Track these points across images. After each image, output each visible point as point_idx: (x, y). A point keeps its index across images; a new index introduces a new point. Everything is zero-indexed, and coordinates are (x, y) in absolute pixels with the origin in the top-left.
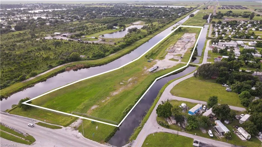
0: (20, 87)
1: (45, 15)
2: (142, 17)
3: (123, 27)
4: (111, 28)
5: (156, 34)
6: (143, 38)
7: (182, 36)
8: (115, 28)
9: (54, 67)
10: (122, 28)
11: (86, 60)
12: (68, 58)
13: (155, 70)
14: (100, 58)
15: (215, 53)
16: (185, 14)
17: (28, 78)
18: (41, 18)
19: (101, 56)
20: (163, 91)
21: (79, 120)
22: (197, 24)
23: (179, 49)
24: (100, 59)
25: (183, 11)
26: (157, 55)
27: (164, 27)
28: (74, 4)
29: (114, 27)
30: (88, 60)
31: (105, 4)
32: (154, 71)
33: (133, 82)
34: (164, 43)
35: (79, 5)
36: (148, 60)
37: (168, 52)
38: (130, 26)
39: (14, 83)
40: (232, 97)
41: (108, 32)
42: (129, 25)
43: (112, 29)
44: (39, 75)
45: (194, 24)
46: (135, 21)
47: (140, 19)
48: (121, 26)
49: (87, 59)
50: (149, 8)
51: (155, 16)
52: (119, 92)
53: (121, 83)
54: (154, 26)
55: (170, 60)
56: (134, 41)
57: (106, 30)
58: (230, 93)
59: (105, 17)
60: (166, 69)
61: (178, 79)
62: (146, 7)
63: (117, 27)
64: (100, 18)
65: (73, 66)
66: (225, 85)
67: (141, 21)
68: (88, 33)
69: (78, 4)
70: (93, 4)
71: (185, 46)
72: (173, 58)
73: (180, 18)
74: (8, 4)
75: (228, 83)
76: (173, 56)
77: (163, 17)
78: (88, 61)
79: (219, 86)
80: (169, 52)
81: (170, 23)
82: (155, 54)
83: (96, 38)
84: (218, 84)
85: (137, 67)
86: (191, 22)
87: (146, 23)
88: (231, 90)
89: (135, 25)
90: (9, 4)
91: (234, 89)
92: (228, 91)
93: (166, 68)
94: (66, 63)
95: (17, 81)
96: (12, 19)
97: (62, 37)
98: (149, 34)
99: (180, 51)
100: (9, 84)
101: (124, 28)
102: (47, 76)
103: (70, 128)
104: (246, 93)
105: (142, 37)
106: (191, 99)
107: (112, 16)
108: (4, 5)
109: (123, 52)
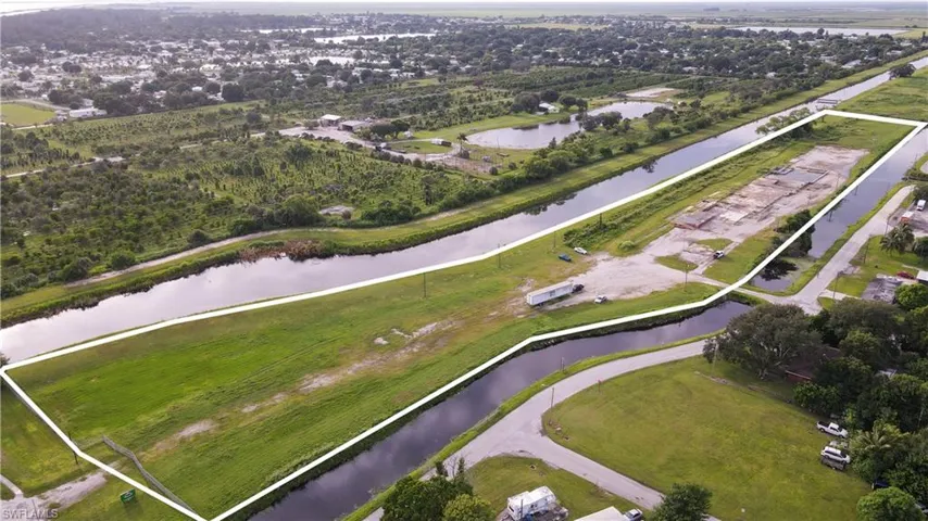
0: (42, 305)
1: (354, 51)
2: (684, 72)
3: (575, 107)
4: (530, 107)
5: (690, 140)
6: (618, 155)
7: (793, 160)
8: (545, 110)
9: (213, 241)
10: (573, 112)
11: (335, 226)
12: (274, 212)
13: (561, 298)
14: (387, 225)
15: (896, 253)
16: (877, 64)
17: (98, 274)
18: (327, 62)
19: (395, 217)
20: (514, 409)
21: (95, 477)
22: (903, 109)
23: (735, 216)
24: (387, 228)
25: (876, 52)
26: (616, 236)
27: (744, 115)
28: (476, 18)
29: (544, 105)
30: (341, 227)
31: (586, 19)
32: (551, 302)
33: (432, 341)
34: (690, 184)
35: (494, 19)
36: (565, 252)
37: (676, 226)
38: (611, 103)
39: (43, 285)
40: (830, 500)
41: (511, 123)
42: (610, 100)
43: (531, 113)
44: (141, 266)
45: (892, 109)
46: (640, 86)
47: (669, 80)
48: (568, 102)
49: (339, 223)
50: (739, 34)
51: (739, 70)
52: (342, 377)
53: (380, 340)
54: (704, 108)
55: (660, 260)
56: (572, 168)
57: (507, 114)
58: (833, 473)
59: (543, 67)
60: (611, 302)
61: (626, 357)
62: (729, 33)
63: (551, 107)
64: (522, 70)
65: (277, 244)
66: (832, 425)
67: (667, 87)
68: (432, 124)
69: (492, 17)
70: (543, 17)
71: (777, 205)
72: (679, 254)
73: (843, 82)
74: (276, 15)
75: (849, 419)
76: (686, 244)
77: (771, 74)
78: (342, 230)
79: (797, 424)
80: (680, 227)
81: (780, 98)
82: (615, 227)
83: (444, 144)
84: (800, 415)
85: (500, 278)
86: (883, 96)
87: (679, 96)
88: (848, 459)
89: (634, 100)
90: (278, 14)
91: (865, 457)
92: (826, 462)
93: (610, 296)
94: (264, 231)
95: (53, 280)
96: (245, 63)
97: (337, 131)
98: (652, 143)
99: (738, 223)
100: (21, 289)
101: (581, 111)
102: (160, 273)
103: (40, 502)
104: (893, 501)
105: (614, 152)
106: (614, 468)
107: (572, 65)
108: (265, 16)
109: (496, 206)
